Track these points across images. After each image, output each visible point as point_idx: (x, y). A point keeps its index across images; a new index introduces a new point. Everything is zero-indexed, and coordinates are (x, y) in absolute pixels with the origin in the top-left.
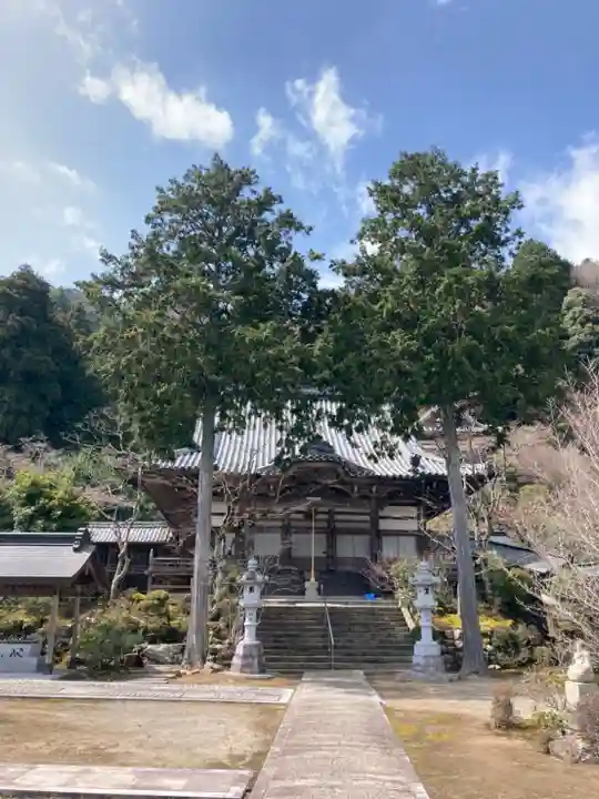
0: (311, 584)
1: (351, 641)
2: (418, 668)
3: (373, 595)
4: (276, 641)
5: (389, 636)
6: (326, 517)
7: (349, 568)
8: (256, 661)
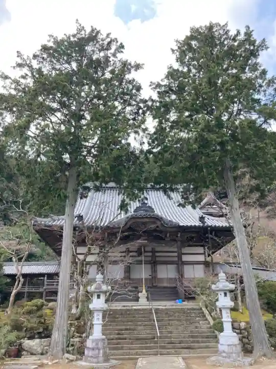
0: (143, 295)
1: (171, 332)
2: (224, 355)
3: (180, 300)
4: (119, 334)
5: (196, 327)
6: (150, 254)
7: (165, 285)
8: (101, 351)
